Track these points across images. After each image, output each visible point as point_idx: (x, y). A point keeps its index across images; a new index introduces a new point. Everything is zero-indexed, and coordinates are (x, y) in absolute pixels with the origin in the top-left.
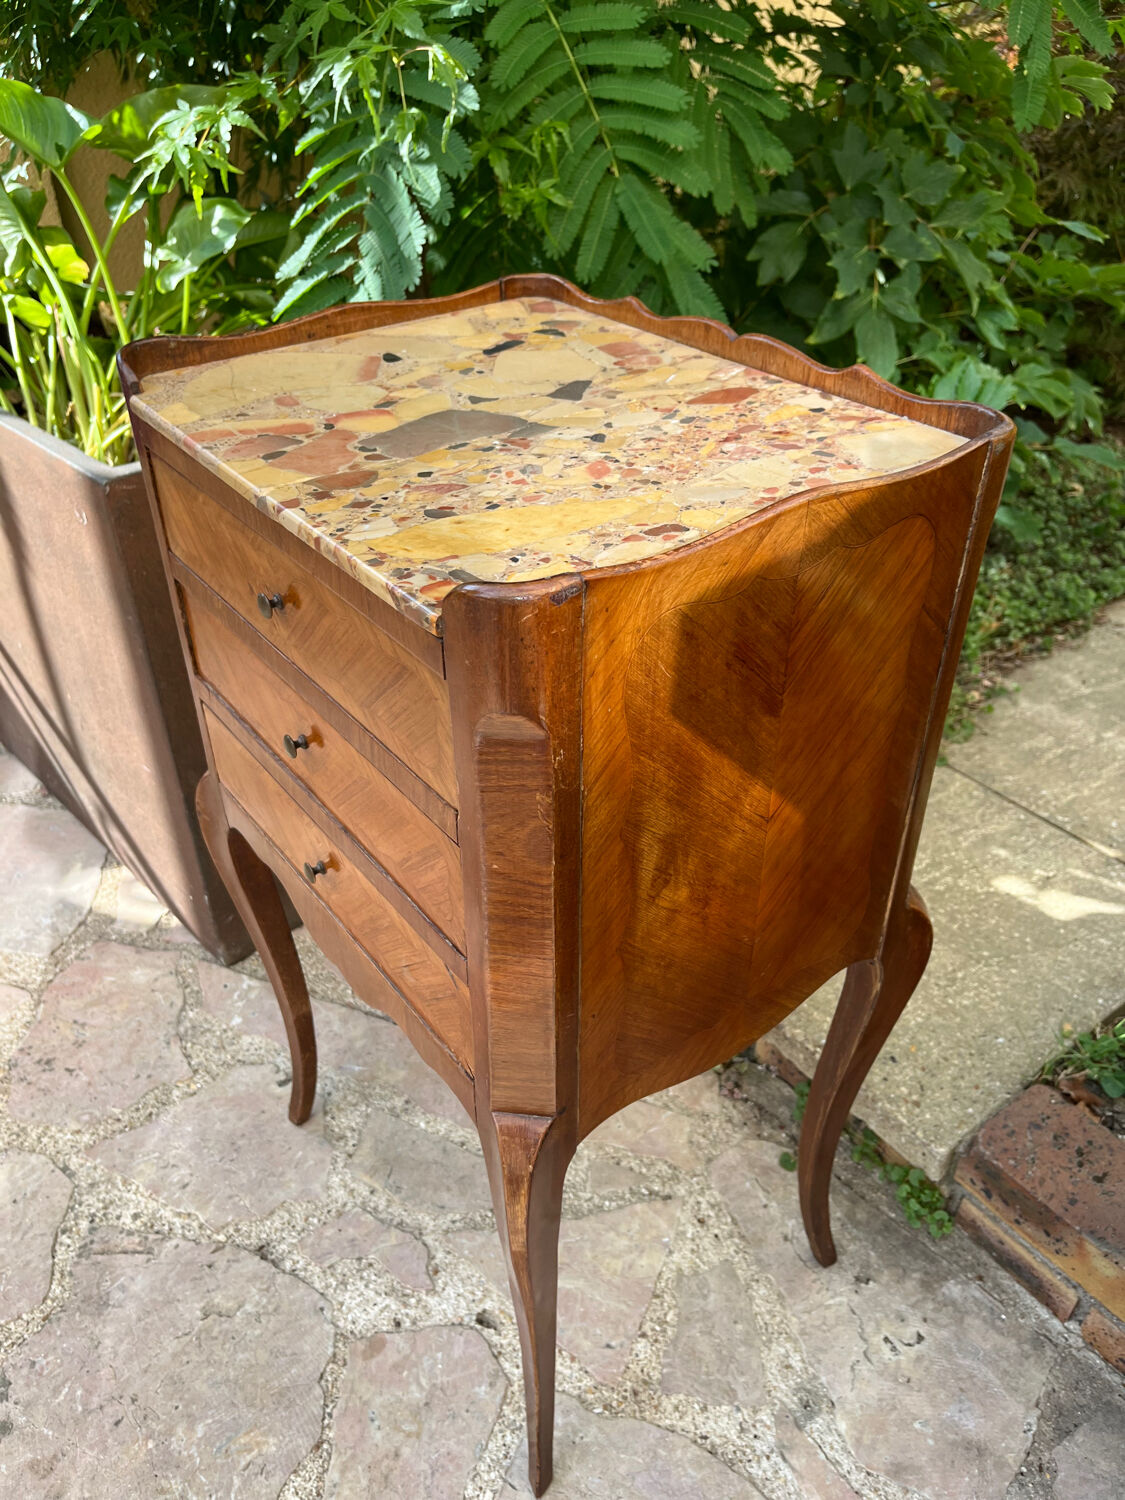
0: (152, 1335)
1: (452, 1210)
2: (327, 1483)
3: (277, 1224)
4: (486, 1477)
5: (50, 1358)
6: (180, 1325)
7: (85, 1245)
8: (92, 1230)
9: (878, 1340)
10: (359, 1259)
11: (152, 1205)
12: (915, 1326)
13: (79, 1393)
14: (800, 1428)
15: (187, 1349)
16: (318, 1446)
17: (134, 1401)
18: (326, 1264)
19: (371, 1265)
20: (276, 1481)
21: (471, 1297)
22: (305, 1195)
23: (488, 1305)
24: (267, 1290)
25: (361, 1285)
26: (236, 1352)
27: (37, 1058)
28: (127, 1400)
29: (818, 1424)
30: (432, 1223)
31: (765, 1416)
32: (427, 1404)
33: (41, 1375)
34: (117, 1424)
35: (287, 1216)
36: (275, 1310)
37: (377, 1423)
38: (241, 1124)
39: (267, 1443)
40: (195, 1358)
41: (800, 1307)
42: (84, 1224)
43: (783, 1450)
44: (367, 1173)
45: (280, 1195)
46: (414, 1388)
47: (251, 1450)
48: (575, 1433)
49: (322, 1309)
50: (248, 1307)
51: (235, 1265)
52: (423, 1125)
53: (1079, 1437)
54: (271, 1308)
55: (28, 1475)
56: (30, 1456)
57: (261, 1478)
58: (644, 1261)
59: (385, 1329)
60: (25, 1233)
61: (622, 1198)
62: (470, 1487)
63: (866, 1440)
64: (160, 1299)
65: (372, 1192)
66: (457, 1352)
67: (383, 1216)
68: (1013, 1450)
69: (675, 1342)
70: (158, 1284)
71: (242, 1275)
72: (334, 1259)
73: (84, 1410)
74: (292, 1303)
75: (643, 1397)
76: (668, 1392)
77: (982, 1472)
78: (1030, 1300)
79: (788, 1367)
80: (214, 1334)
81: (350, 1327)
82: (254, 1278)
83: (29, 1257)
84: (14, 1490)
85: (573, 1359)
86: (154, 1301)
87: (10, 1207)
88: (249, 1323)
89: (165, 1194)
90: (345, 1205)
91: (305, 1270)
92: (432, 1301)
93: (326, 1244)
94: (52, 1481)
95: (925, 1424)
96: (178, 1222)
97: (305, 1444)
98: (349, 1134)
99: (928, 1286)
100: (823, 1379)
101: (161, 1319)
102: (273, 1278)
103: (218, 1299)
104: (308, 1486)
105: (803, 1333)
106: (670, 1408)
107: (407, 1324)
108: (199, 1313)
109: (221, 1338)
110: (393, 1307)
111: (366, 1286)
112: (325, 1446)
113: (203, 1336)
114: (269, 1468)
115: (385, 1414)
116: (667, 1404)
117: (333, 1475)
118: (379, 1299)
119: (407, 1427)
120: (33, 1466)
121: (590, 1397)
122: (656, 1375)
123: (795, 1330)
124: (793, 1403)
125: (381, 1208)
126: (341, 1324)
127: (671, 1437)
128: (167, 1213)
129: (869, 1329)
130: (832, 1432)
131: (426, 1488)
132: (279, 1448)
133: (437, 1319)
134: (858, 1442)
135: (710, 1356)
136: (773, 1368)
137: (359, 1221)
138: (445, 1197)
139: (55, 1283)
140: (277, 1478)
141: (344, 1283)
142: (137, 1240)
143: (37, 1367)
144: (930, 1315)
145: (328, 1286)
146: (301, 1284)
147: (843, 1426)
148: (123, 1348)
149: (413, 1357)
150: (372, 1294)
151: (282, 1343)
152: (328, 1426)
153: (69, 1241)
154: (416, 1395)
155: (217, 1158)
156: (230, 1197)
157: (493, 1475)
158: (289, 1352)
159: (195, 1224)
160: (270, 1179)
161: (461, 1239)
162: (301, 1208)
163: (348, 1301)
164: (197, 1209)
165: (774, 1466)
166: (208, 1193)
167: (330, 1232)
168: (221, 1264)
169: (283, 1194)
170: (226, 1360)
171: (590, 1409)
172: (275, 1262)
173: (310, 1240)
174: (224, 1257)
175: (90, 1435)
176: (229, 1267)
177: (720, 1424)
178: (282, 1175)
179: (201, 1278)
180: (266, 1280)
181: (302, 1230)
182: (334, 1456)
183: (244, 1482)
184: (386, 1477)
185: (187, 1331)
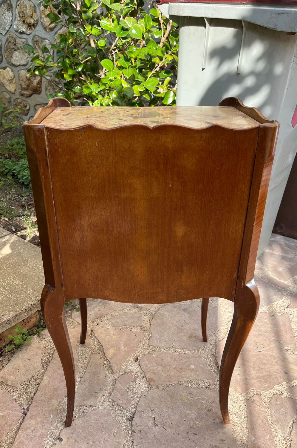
0: (168, 438)
1: (105, 374)
2: (188, 380)
3: (121, 418)
4: (173, 351)
6: (161, 431)
10: (127, 391)
15: (168, 425)
17: (188, 433)
18: (131, 399)
19: (128, 388)
21: (131, 364)
22: (108, 414)
23: (132, 359)
24: (143, 412)
25: (135, 389)
26: (164, 412)
28: (189, 435)
30: (111, 378)
31: (141, 312)
32: (161, 365)
34: (196, 434)
35: (117, 417)
36: (149, 407)
37: (170, 374)
39: (184, 395)
40: (170, 422)
41: (116, 308)
44: (97, 399)
45: (110, 421)
46: (158, 369)
47: (187, 398)
48: (157, 338)
49: (145, 396)
50: (150, 415)
51: (138, 424)
54: (148, 409)
57: (193, 393)
58: (112, 333)
59: (145, 380)
61: (93, 340)
62: (176, 353)
64: (156, 441)
65: (103, 395)
66: (147, 362)
67: (111, 390)
69: (131, 326)
70: (151, 445)
71: (141, 421)
72: (129, 397)
73: (196, 446)
74: (145, 404)
76: (142, 325)
79: (130, 310)
80: (161, 420)
81: (147, 388)
82: (141, 417)
85: (141, 341)
86: (157, 443)
88: (155, 412)
90: (110, 402)
91: (134, 405)
92: (135, 371)
93: (124, 401)
97: (181, 387)
101: (162, 438)
102: (140, 412)
103: (150, 424)
104: (190, 383)
106: (146, 325)
107: (143, 375)
108: (157, 427)
109: (161, 418)
110: (139, 379)
111: (135, 388)
112: (179, 383)
113: (163, 423)
114: (190, 392)
115: (167, 373)
116: (144, 325)
117: (185, 379)
118: (138, 383)
119: (168, 368)
121: (148, 338)
122: (139, 328)
124: (137, 309)
125: (108, 392)
126: (147, 390)
127: (152, 324)
131: (180, 361)
132: (184, 392)
133: (139, 369)
135: (132, 320)
136: (130, 312)
137: (115, 396)
138: (102, 377)
140: (191, 390)
141: (135, 393)
145: (138, 397)
146: (139, 403)
149: (151, 371)
150: (136, 385)
152: (174, 384)
154: (160, 368)
156: (114, 436)
158: (159, 399)
159: (127, 444)
160: (105, 427)
161: (115, 369)
162: (113, 414)
163: (140, 390)
164: (122, 445)
165: (151, 310)
166: (115, 444)
167: (120, 402)
168: (139, 428)
169: (110, 420)
170: (167, 414)
171: (151, 337)
172: (134, 414)
173: (124, 406)
174: (137, 429)
175: (202, 440)
176: (139, 426)
177: (146, 318)
178: (102, 423)
179: (145, 432)
180: (140, 414)
181: (121, 410)
182: (181, 380)
183: (195, 396)
184: (181, 369)
185: (163, 428)
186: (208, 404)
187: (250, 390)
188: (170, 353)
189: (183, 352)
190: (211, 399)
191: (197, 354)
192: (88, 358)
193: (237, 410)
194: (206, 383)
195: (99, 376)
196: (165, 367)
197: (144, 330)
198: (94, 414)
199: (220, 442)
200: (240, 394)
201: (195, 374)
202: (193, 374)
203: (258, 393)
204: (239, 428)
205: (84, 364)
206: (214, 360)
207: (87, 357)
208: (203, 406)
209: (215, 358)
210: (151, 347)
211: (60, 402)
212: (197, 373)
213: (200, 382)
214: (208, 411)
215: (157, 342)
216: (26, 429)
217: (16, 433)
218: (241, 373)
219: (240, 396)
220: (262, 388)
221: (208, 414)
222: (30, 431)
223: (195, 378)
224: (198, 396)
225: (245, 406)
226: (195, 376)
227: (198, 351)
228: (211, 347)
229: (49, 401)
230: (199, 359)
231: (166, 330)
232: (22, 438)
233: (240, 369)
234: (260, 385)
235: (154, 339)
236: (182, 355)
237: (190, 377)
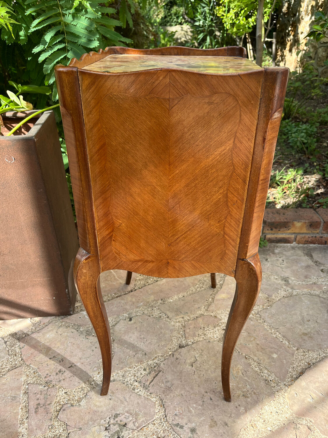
0: (188, 380)
1: (201, 306)
2: (257, 360)
3: (175, 340)
5: (177, 409)
6: (190, 373)
7: (144, 386)
8: (140, 382)
9: (279, 265)
10: (201, 328)
11: (145, 364)
12: (281, 260)
13: (194, 405)
14: (289, 284)
15: (199, 374)
16: (246, 358)
17: (207, 392)
18: (197, 335)
19: (204, 327)
20: (250, 370)
22: (172, 331)
24: (194, 349)
25: (208, 331)
26: (208, 363)
27: (55, 374)
28: (205, 394)
29: (290, 282)
30: (202, 312)
31: (284, 287)
32: (249, 333)
33: (181, 414)
34: (211, 399)
35: (174, 337)
36: (202, 350)
37: (247, 344)
38: (136, 334)
39: (238, 368)
40: (203, 373)
41: (266, 270)
42: (136, 384)
43: (292, 288)
44: (177, 316)
47: (239, 372)
48: (271, 313)
49: (209, 341)
50: (196, 356)
51: (181, 354)
52: (171, 300)
53: (313, 255)
54: (201, 351)
55: (213, 429)
56: (207, 426)
57: (248, 373)
60: (126, 400)
62: (273, 335)
63: (298, 278)
64: (178, 374)
65: (183, 318)
67: (192, 319)
68: (310, 262)
70: (173, 373)
71: (186, 353)
72: (197, 333)
73: (201, 406)
74: (203, 346)
75: (270, 300)
76: (271, 296)
77: (313, 268)
78: (286, 245)
79: (277, 279)
80: (199, 366)
81: (218, 339)
82: (189, 351)
83: (136, 402)
84: (216, 434)
86: (178, 376)
87: (111, 401)
88: (202, 357)
89: (144, 360)
90: (182, 325)
91: (195, 340)
93: (191, 333)
94: (219, 423)
95: (299, 269)
96: (156, 361)
97: (244, 360)
98: (161, 315)
99: (274, 253)
100: (282, 276)
101: (185, 376)
102: (192, 347)
103: (189, 361)
104: (255, 364)
105: (272, 273)
106: (275, 298)
108: (190, 367)
110: (219, 328)
111: (209, 331)
112: (247, 357)
113: (198, 369)
114: (246, 370)
115: (246, 342)
116: (273, 297)
117: (255, 358)
118: (215, 330)
119: (252, 339)
120: (211, 426)
121: (265, 307)
122: (266, 296)
123: (270, 273)
124: (284, 282)
125: (189, 318)
126: (216, 340)
127: (282, 300)
128: (150, 362)
129: (277, 265)
130: (293, 280)
131: (269, 343)
132: (242, 366)
134: (297, 278)
135: (268, 287)
136: (275, 281)
137: (190, 324)
138: (196, 306)
139: (151, 398)
140: (250, 369)
141: (205, 335)
142: (154, 372)
143: (178, 414)
144: (280, 256)
145: (203, 338)
146: (199, 343)
147: (293, 279)
148: (187, 389)
150: (212, 330)
151: (213, 353)
152: (242, 354)
153: (139, 390)
155: (142, 344)
156: (159, 346)
157: (273, 330)
158: (216, 353)
159: (160, 357)
160: (160, 335)
161: (211, 308)
162: (175, 334)
163: (211, 336)
164: (156, 354)
165: (295, 291)
166: (152, 350)
167: (188, 331)
168: (178, 356)
169: (168, 335)
170: (209, 367)
171: (268, 309)
172: (187, 345)
173: (187, 335)
174: (177, 355)
175: (210, 408)
176: (181, 355)
177: (282, 293)
178: (161, 333)
179: (179, 362)
180: (191, 349)
181: (182, 336)
182: (251, 356)
183: (247, 377)
184: (262, 349)
185: (193, 372)
186: (250, 391)
187: (307, 418)
188: (268, 331)
189: (281, 339)
190: (258, 391)
191: (293, 350)
192: (203, 289)
193: (271, 420)
194: (270, 377)
195: (195, 304)
196: (250, 336)
197: (268, 301)
198: (164, 323)
199: (222, 423)
200: (292, 412)
201: (270, 362)
202: (267, 361)
203: (312, 428)
204: (253, 432)
205: (196, 290)
206: (304, 368)
207: (203, 287)
208: (244, 388)
209: (307, 367)
210: (258, 315)
211: (155, 300)
212: (273, 363)
213: (266, 371)
214: (243, 395)
215: (268, 315)
216: (123, 299)
217: (117, 297)
218: (316, 399)
219: (289, 413)
220: (323, 428)
221: (240, 397)
222: (123, 302)
223: (266, 365)
224: (249, 379)
225: (283, 425)
226: (267, 364)
227: (297, 349)
228: (316, 356)
229: (150, 294)
230: (290, 356)
231: (289, 313)
232: (115, 302)
233: (321, 395)
234: (324, 424)
235: (268, 312)
236: (277, 340)
237: (262, 361)
